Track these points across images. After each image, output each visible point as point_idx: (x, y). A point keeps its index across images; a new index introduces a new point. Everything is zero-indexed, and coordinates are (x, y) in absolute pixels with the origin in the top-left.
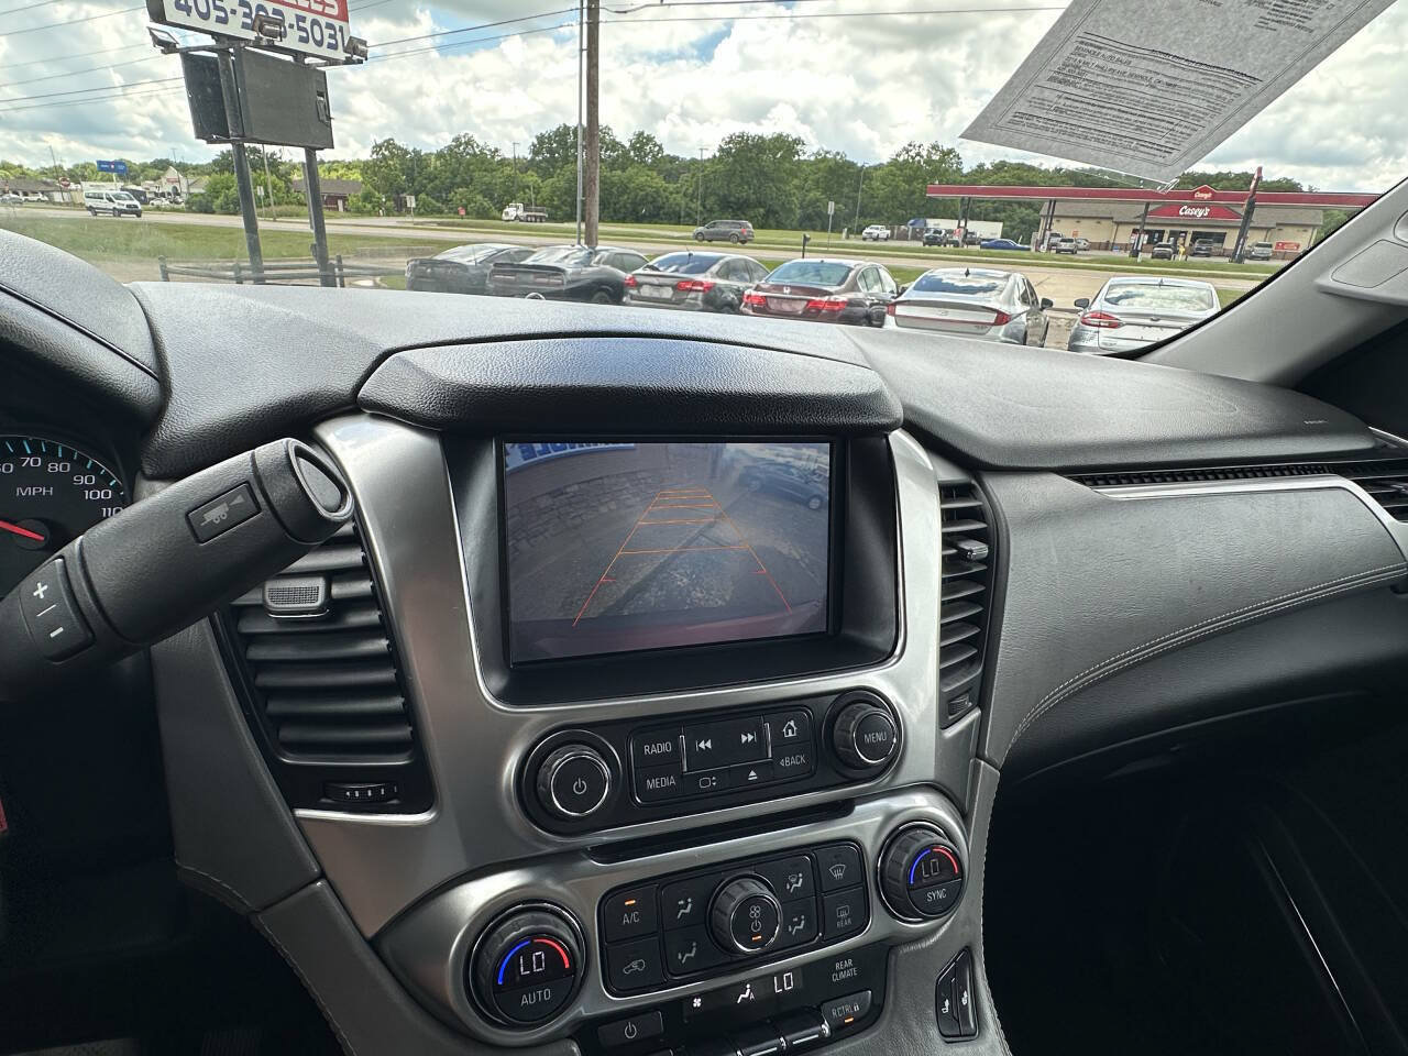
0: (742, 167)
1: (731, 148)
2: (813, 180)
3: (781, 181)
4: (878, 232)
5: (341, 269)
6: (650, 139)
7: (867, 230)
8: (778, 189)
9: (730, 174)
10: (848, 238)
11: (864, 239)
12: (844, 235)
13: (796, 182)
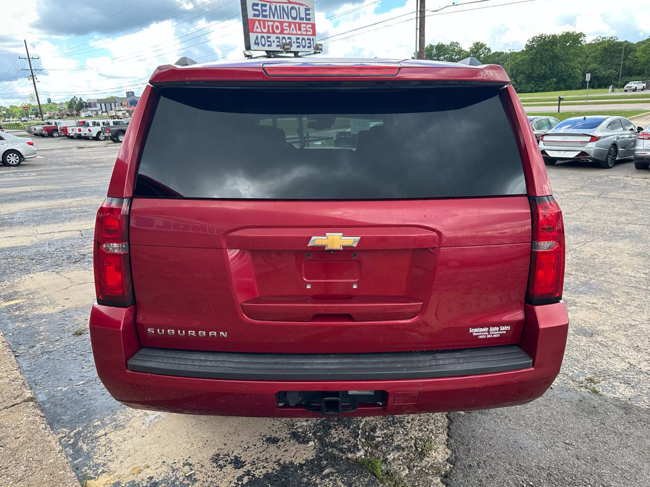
0: (541, 55)
1: (533, 45)
2: (592, 57)
3: (569, 60)
4: (636, 85)
5: (308, 138)
6: (482, 46)
7: (628, 85)
8: (567, 66)
9: (533, 60)
10: (613, 91)
11: (626, 91)
12: (610, 90)
13: (580, 60)
